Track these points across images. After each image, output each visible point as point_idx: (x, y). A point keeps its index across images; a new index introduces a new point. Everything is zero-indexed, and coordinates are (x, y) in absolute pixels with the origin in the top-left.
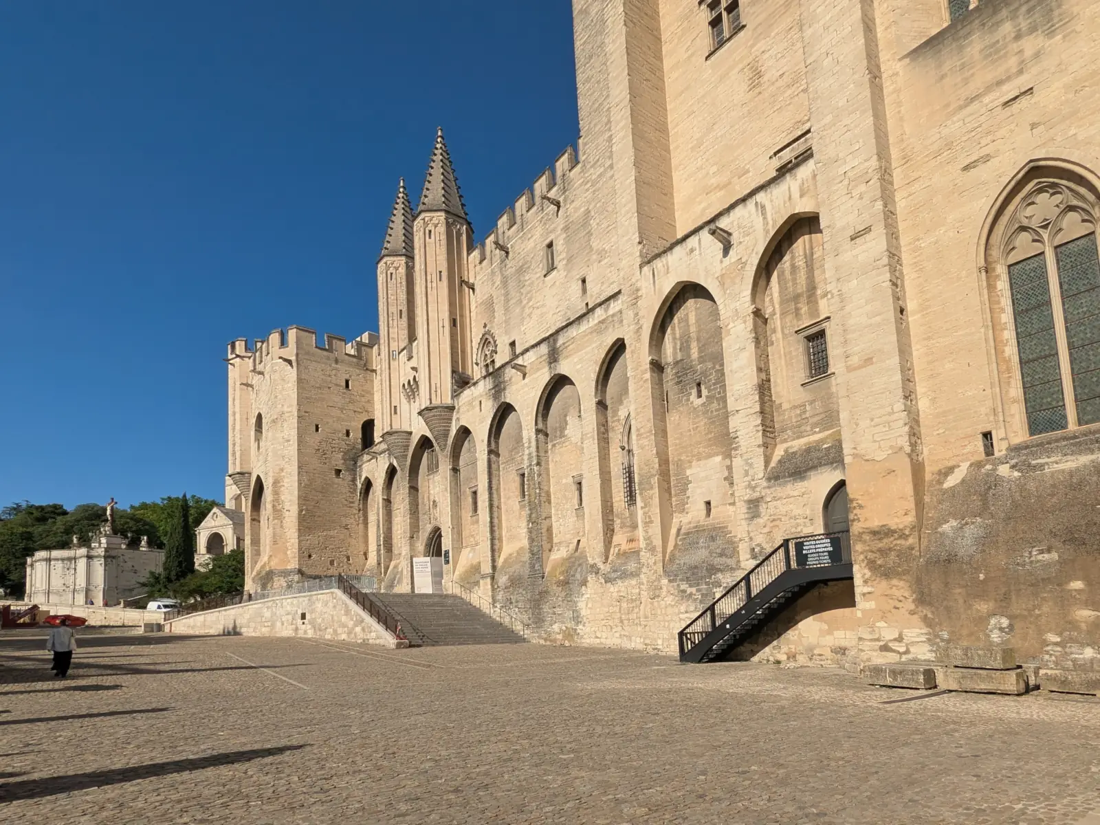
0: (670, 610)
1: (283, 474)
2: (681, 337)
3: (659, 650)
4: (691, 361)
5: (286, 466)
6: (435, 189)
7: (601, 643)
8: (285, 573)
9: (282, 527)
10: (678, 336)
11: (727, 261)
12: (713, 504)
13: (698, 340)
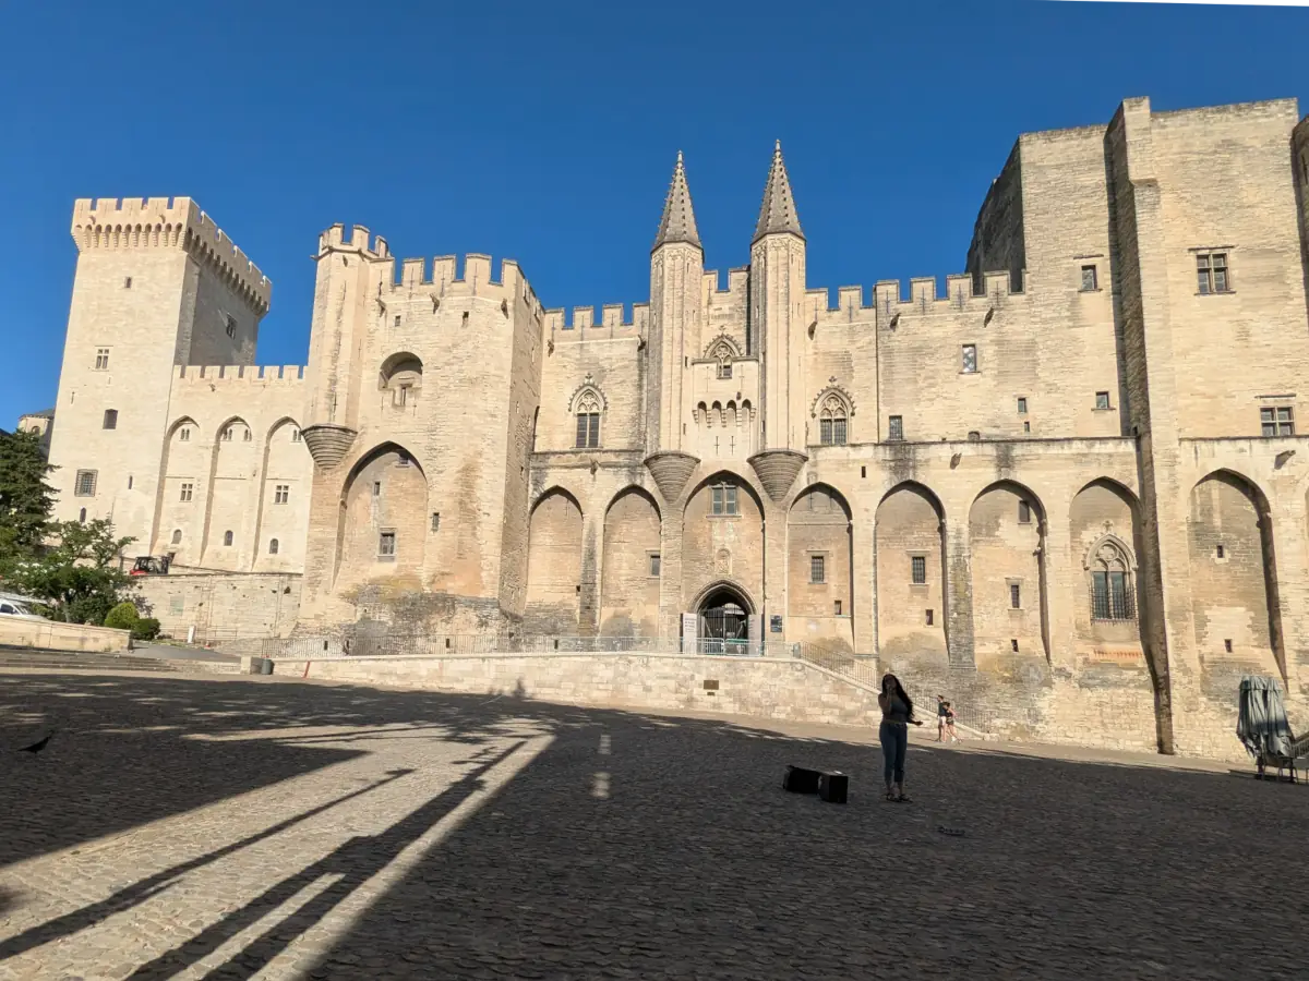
0: (1211, 723)
1: (480, 460)
2: (1202, 504)
3: (1197, 755)
4: (1214, 527)
5: (486, 450)
6: (782, 201)
7: (1075, 743)
8: (476, 604)
9: (474, 534)
10: (1198, 502)
11: (1279, 473)
12: (1234, 643)
13: (1222, 512)
